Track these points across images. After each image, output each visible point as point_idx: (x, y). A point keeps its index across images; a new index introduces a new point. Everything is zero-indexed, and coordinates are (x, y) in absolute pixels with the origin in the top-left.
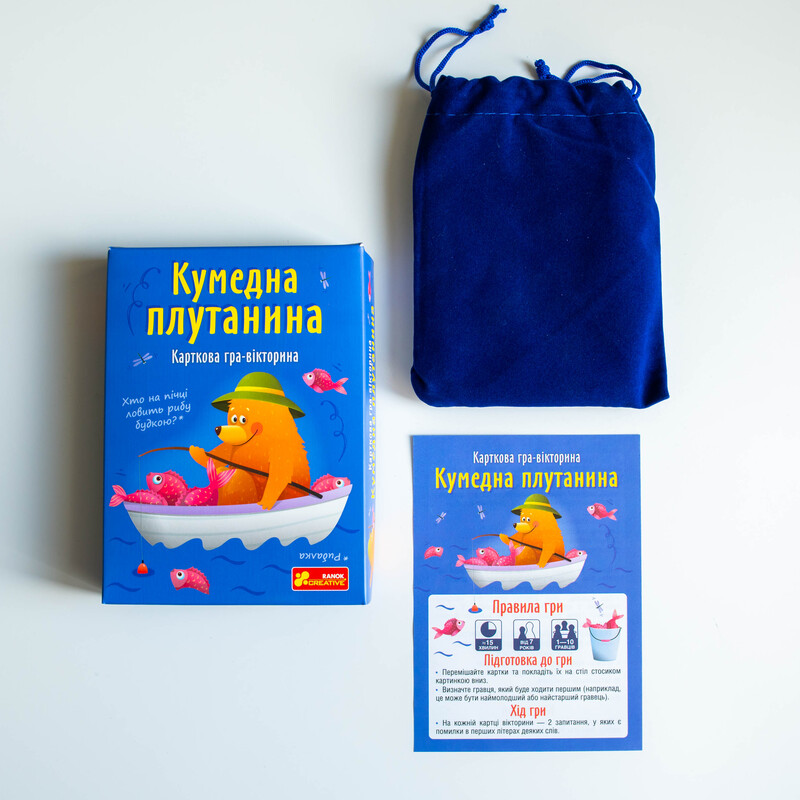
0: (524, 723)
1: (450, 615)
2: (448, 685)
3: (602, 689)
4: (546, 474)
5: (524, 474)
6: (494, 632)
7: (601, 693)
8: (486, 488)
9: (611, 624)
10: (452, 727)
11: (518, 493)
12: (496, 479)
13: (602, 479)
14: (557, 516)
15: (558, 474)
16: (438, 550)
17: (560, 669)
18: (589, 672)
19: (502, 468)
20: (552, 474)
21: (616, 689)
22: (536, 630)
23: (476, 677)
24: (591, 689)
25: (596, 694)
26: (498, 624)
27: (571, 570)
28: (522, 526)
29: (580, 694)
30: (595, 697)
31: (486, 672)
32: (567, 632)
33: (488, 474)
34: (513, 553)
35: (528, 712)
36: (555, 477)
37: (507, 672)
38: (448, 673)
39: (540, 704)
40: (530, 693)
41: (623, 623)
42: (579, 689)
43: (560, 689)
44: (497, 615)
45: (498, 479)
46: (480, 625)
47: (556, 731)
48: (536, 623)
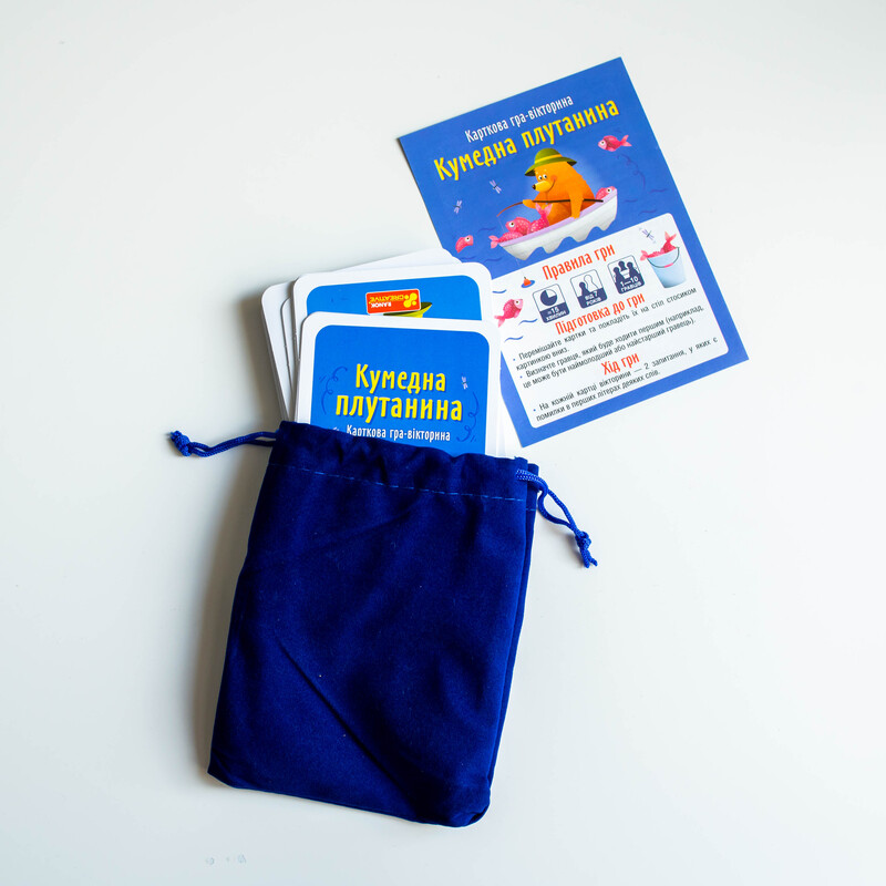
0: (621, 377)
1: (505, 298)
2: (530, 368)
3: (685, 314)
4: (545, 127)
5: (523, 135)
6: (555, 298)
7: (685, 318)
8: (491, 162)
9: (667, 248)
10: (552, 408)
11: (526, 155)
12: (497, 151)
13: (601, 111)
14: (572, 163)
15: (557, 123)
16: (468, 240)
17: (635, 309)
18: (665, 301)
19: (500, 136)
20: (550, 125)
21: (699, 309)
22: (596, 280)
23: (555, 349)
24: (675, 318)
25: (681, 321)
26: (556, 289)
27: (607, 209)
28: (542, 185)
29: (664, 327)
30: (681, 325)
31: (563, 341)
32: (628, 271)
33: (488, 148)
34: (544, 215)
35: (620, 364)
36: (554, 127)
37: (584, 333)
38: (525, 356)
39: (629, 352)
40: (615, 345)
41: (678, 242)
42: (662, 323)
43: (643, 330)
44: (552, 281)
45: (500, 149)
46: (538, 296)
47: (656, 373)
48: (593, 274)
